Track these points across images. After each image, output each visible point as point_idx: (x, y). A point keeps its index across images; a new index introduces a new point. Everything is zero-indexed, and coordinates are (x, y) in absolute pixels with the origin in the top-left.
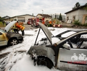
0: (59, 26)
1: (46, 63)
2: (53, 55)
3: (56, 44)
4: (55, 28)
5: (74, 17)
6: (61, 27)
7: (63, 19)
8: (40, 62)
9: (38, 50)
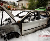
0: (14, 9)
1: (15, 35)
2: (18, 29)
3: (19, 21)
4: (12, 11)
5: (22, 4)
6: (16, 10)
7: (16, 5)
8: (10, 37)
9: (6, 29)
